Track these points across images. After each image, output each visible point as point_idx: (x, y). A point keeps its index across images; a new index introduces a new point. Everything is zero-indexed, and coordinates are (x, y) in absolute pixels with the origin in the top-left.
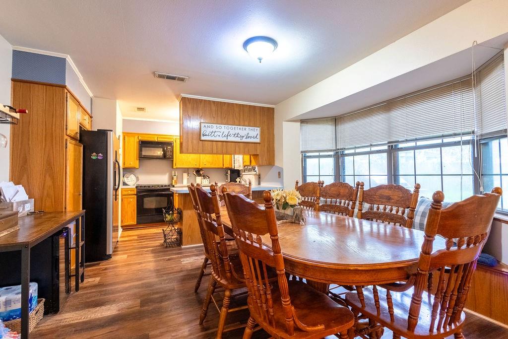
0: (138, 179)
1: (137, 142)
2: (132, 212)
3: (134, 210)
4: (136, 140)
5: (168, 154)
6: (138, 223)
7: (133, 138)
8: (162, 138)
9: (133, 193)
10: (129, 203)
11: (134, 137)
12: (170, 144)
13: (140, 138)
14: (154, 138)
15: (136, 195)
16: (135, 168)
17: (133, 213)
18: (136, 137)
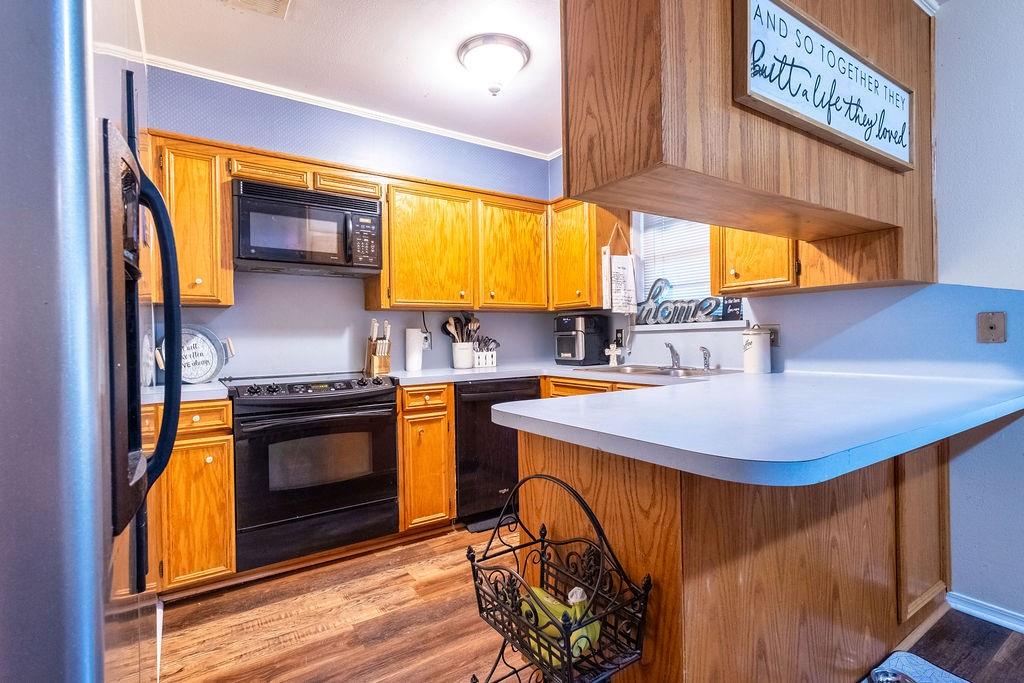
0: (224, 354)
1: (223, 186)
2: (211, 517)
3: (222, 507)
4: (221, 177)
5: (362, 247)
6: (243, 564)
7: (203, 166)
8: (334, 178)
9: (214, 422)
10: (198, 475)
11: (210, 159)
12: (368, 205)
13: (236, 168)
14: (301, 174)
15: (231, 431)
16: (215, 306)
17: (218, 520)
18: (219, 162)
